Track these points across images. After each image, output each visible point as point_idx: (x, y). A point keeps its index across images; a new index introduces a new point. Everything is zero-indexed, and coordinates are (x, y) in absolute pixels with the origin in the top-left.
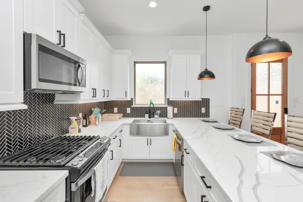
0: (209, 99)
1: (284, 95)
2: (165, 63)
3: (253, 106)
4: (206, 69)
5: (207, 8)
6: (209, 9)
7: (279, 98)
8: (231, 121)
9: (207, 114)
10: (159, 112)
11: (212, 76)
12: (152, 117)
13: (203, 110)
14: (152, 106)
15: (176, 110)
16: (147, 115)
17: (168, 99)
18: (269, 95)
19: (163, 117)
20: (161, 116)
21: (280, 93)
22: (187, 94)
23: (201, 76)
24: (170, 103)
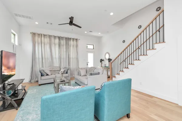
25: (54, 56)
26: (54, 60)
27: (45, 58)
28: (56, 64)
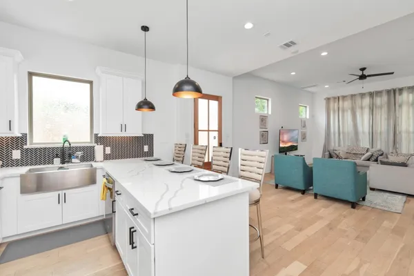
0: (152, 135)
1: (220, 131)
2: (91, 83)
3: (196, 142)
4: (146, 99)
5: (145, 29)
6: (148, 30)
7: (216, 134)
8: (176, 158)
9: (151, 153)
10: (80, 154)
11: (152, 107)
12: (68, 162)
13: (146, 148)
14: (67, 145)
15: (108, 150)
16: (57, 161)
17: (96, 135)
18: (208, 131)
19: (87, 161)
20: (83, 159)
21: (217, 129)
22: (123, 127)
23: (140, 106)
24: (100, 140)
25: (360, 129)
26: (361, 137)
27: (343, 133)
28: (365, 143)
